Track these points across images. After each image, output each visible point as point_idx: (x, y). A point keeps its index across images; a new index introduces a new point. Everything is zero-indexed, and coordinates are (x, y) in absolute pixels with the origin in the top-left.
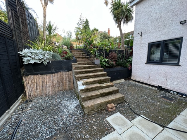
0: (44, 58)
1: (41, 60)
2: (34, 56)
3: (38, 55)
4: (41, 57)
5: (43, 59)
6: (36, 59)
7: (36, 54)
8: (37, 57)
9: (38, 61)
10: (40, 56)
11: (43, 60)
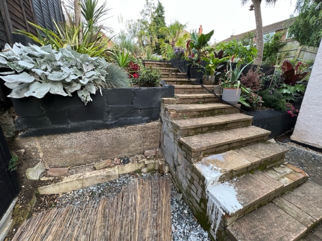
0: (80, 78)
1: (69, 84)
2: (46, 70)
3: (58, 68)
4: (68, 73)
5: (76, 81)
6: (54, 82)
7: (51, 61)
8: (56, 73)
9: (58, 90)
10: (66, 70)
11: (78, 87)
